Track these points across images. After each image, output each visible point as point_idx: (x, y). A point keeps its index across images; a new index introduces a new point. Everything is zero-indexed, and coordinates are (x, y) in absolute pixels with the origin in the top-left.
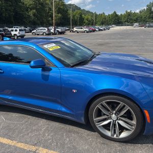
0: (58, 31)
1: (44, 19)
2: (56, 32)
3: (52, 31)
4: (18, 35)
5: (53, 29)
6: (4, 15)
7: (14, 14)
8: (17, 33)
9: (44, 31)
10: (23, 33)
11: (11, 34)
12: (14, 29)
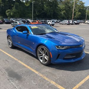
0: (75, 22)
1: (70, 16)
2: (73, 23)
3: (71, 22)
4: (51, 24)
5: (72, 22)
6: (48, 14)
7: (53, 13)
8: (50, 23)
9: (66, 22)
10: (53, 23)
11: (47, 23)
12: (50, 21)
